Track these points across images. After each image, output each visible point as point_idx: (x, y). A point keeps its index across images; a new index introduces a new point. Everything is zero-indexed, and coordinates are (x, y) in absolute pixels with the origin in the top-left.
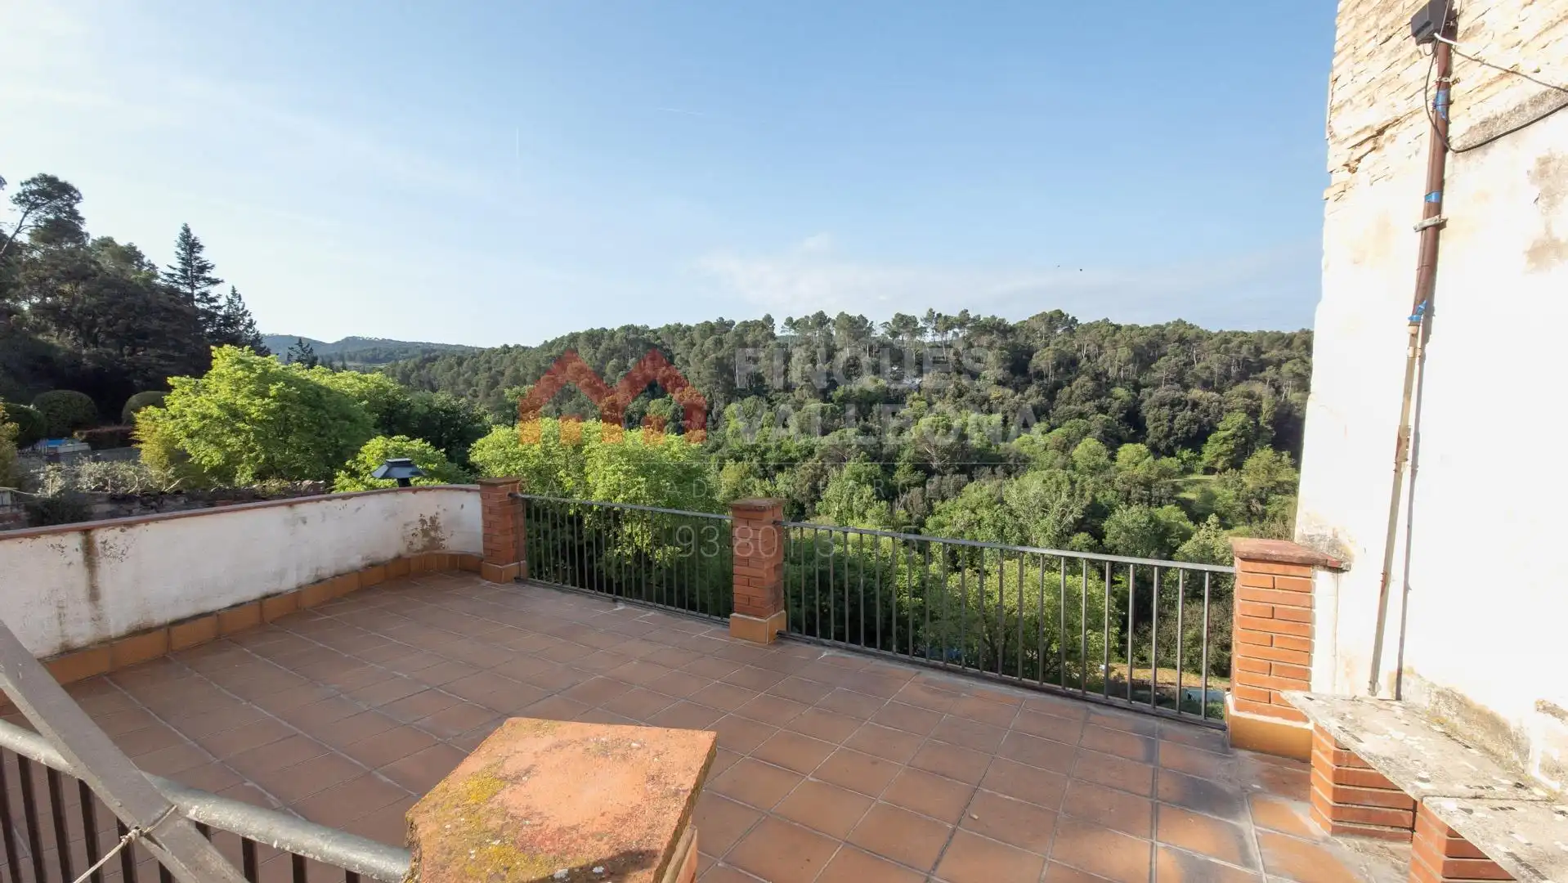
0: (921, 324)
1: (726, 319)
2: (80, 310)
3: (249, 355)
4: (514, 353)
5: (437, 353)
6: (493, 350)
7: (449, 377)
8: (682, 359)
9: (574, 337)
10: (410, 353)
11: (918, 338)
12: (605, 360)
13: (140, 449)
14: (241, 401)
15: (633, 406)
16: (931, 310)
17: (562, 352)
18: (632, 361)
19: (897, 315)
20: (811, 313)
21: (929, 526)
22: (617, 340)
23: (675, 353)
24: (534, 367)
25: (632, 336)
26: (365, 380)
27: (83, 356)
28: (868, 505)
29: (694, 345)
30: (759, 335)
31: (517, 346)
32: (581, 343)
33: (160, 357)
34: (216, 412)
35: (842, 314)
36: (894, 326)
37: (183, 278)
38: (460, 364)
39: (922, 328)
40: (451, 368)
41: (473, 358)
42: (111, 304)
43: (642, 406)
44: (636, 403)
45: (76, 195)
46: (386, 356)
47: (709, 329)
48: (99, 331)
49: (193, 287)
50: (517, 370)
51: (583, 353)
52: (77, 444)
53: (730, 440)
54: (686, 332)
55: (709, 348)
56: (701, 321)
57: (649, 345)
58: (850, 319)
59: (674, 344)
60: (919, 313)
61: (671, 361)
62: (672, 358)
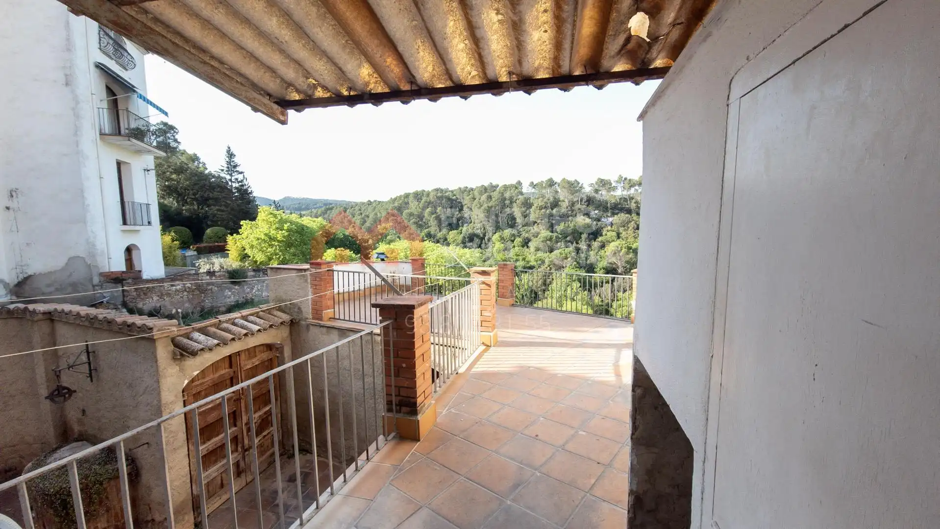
0: (614, 184)
1: (494, 184)
2: (181, 187)
3: (273, 210)
4: (374, 205)
5: (333, 205)
6: (363, 204)
7: (340, 218)
8: (468, 207)
9: (407, 196)
10: (318, 205)
11: (612, 193)
12: (424, 208)
13: (228, 254)
14: (273, 232)
15: (440, 235)
16: (620, 176)
17: (400, 205)
18: (439, 209)
19: (599, 179)
20: (545, 179)
21: (614, 307)
22: (431, 197)
23: (464, 204)
24: (386, 213)
25: (439, 194)
26: (314, 221)
27: (183, 210)
28: (577, 294)
29: (475, 199)
30: (513, 192)
31: (375, 201)
32: (411, 199)
33: (218, 210)
34: (263, 237)
35: (564, 179)
36: (596, 186)
37: (227, 171)
38: (345, 211)
39: (614, 187)
40: (340, 213)
41: (352, 208)
42: (195, 184)
43: (445, 235)
44: (441, 233)
45: (177, 131)
46: (306, 207)
47: (484, 190)
48: (188, 198)
49: (231, 175)
50: (376, 214)
51: (412, 205)
52: (192, 252)
53: (495, 255)
54: (470, 191)
55: (483, 202)
56: (479, 185)
57: (449, 199)
58: (569, 182)
59: (463, 199)
60: (613, 178)
61: (461, 210)
62: (462, 206)
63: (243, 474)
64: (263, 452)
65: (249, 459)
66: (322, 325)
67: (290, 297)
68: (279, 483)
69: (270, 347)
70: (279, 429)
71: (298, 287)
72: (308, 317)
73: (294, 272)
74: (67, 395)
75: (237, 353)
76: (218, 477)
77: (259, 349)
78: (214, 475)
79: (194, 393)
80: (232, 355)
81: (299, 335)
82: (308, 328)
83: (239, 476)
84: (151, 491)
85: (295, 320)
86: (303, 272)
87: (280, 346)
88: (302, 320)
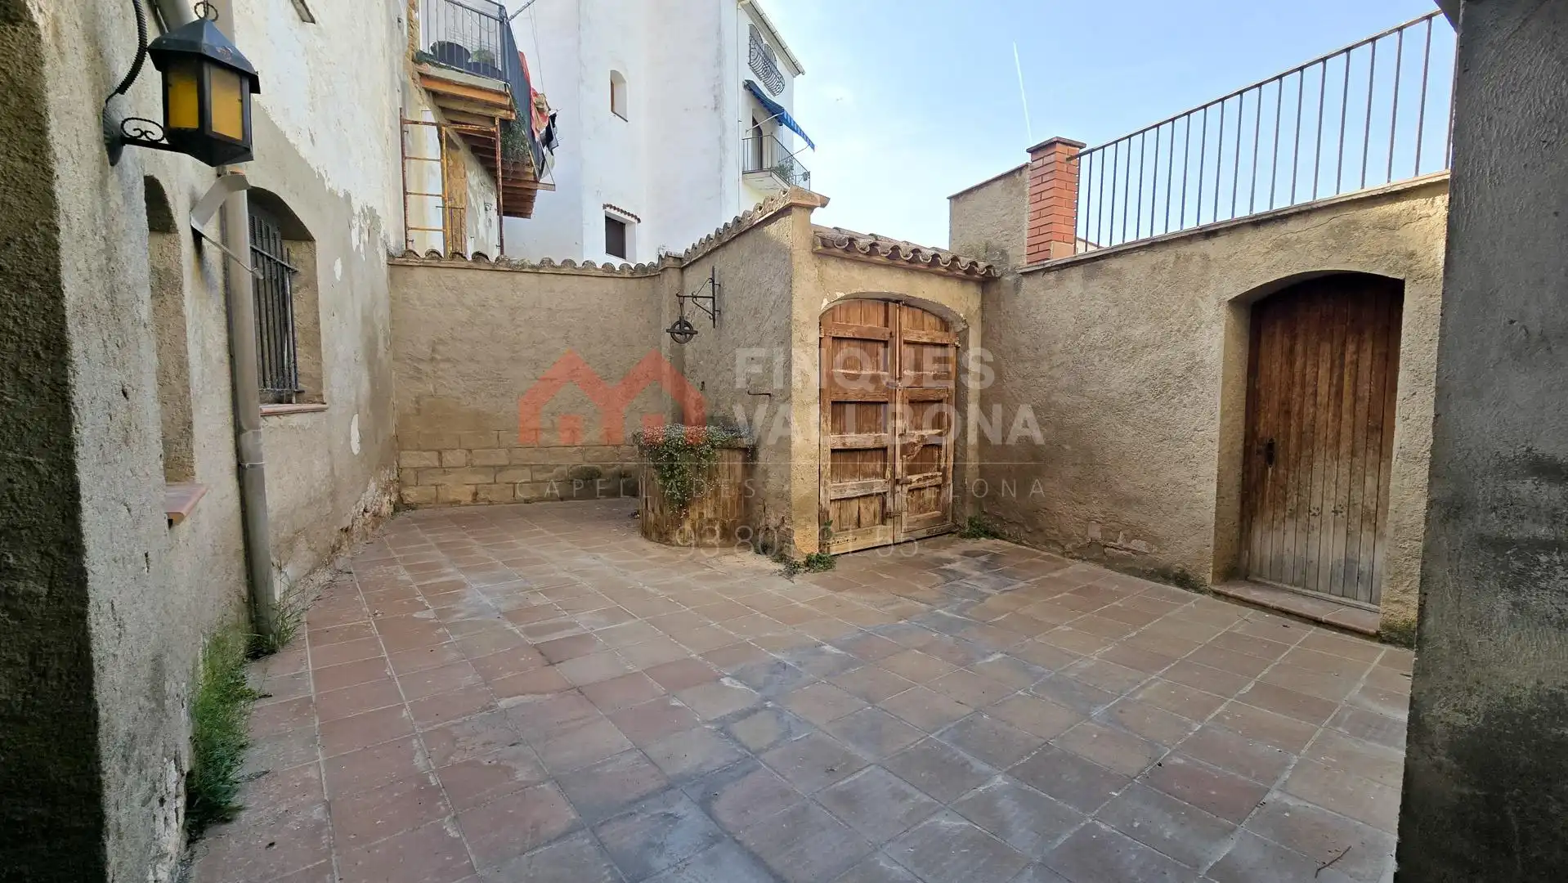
63: (889, 521)
64: (921, 508)
65: (900, 500)
66: (1049, 265)
67: (987, 239)
68: (946, 554)
69: (945, 325)
70: (950, 481)
71: (1003, 212)
72: (1020, 263)
73: (1000, 183)
74: (688, 335)
75: (897, 302)
76: (855, 503)
77: (930, 320)
78: (849, 493)
79: (833, 335)
80: (890, 304)
81: (998, 306)
82: (1017, 287)
83: (883, 522)
84: (769, 477)
85: (994, 271)
86: (1017, 175)
87: (963, 326)
88: (1007, 273)
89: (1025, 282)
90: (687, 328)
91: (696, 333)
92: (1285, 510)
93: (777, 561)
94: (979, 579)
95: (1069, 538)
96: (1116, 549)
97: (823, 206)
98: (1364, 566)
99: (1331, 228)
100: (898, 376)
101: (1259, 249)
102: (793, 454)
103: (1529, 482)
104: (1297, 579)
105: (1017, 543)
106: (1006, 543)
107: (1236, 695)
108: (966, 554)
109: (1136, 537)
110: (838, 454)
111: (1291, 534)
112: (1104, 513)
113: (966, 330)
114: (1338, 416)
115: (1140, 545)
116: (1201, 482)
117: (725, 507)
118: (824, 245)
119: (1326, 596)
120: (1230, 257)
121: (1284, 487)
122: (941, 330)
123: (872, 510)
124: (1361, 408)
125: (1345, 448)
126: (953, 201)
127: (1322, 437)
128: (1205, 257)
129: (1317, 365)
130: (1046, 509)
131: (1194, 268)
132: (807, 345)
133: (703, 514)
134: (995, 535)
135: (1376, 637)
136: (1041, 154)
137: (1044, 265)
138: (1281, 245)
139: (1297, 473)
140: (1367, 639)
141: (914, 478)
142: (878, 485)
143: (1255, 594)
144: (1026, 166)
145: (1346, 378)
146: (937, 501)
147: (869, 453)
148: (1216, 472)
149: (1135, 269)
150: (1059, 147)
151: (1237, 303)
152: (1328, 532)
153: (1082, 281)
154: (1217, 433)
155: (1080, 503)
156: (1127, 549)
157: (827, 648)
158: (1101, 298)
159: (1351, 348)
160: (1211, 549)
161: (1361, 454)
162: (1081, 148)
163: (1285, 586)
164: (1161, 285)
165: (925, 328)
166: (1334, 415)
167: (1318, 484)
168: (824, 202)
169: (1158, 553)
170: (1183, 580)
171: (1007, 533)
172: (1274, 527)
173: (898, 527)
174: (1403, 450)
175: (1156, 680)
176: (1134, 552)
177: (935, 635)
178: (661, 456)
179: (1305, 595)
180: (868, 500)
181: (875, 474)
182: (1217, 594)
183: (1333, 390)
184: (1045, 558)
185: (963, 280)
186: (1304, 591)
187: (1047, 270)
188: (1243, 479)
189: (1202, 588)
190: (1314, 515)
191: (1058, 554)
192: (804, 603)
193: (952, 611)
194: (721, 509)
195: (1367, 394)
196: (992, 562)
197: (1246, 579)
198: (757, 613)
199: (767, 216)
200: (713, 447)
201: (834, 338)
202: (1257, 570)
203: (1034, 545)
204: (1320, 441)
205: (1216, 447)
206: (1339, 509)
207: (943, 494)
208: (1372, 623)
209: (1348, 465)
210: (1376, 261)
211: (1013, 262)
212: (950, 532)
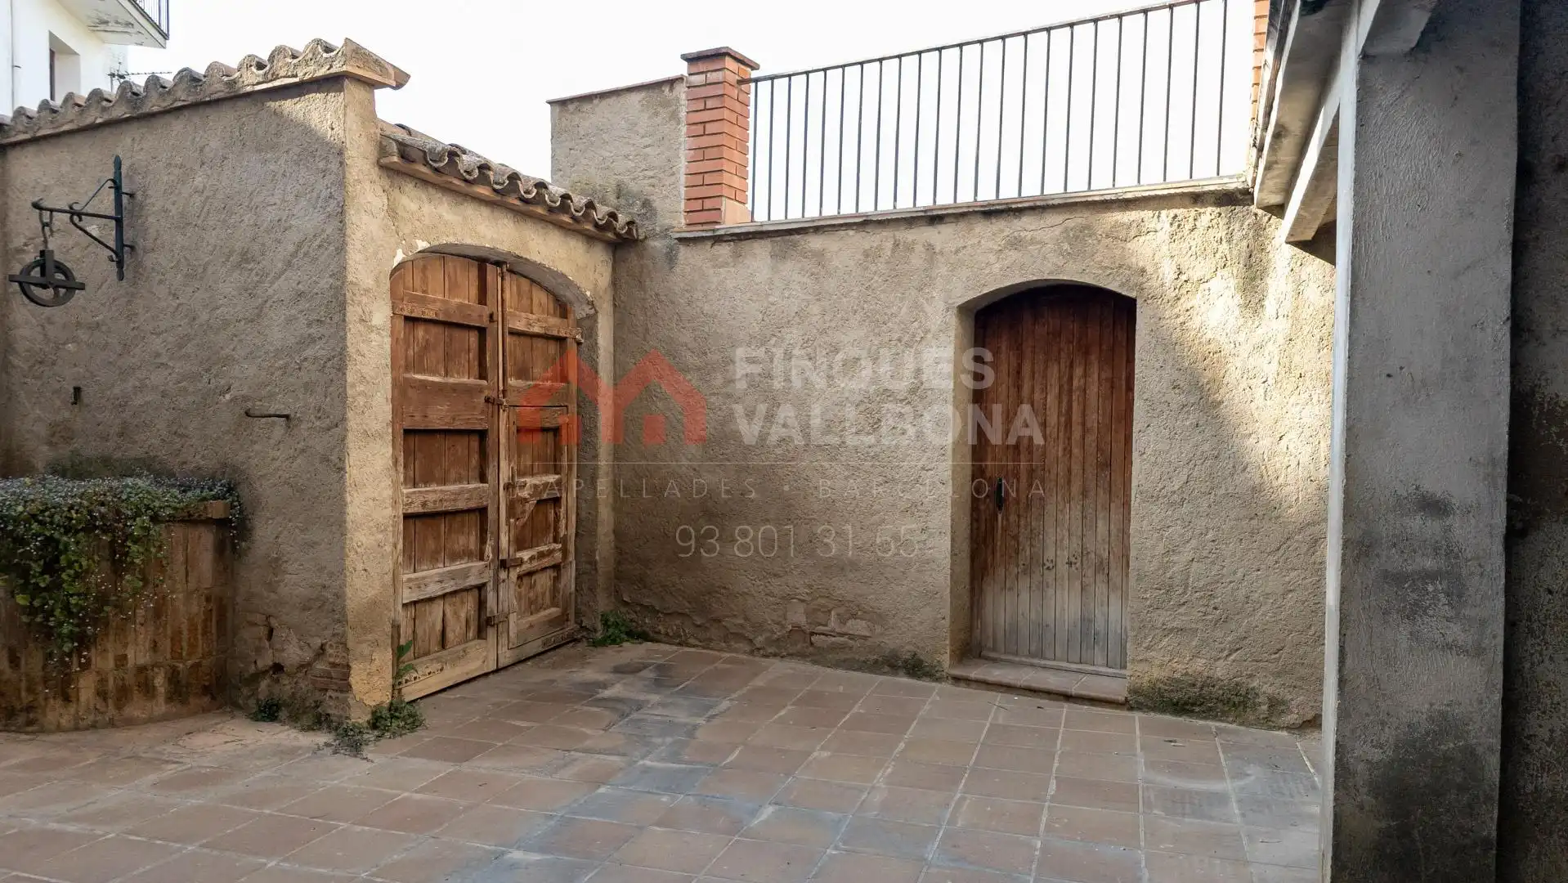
63: (491, 632)
64: (533, 606)
65: (506, 597)
66: (722, 232)
67: (619, 177)
68: (589, 674)
69: (562, 308)
70: (571, 558)
71: (647, 141)
72: (675, 223)
73: (636, 97)
74: (62, 291)
75: (498, 264)
76: (437, 609)
77: (540, 297)
78: (434, 589)
79: (406, 313)
80: (489, 267)
81: (641, 285)
82: (671, 258)
83: (481, 634)
84: (285, 572)
85: (637, 230)
86: (666, 89)
87: (588, 310)
88: (655, 236)
89: (684, 252)
90: (60, 276)
91: (82, 287)
92: (1018, 566)
93: (310, 729)
94: (664, 705)
95: (759, 627)
96: (827, 635)
97: (399, 86)
98: (1100, 625)
99: (1066, 230)
100: (501, 388)
101: (991, 245)
102: (349, 525)
103: (1418, 517)
104: (1033, 648)
105: (680, 644)
106: (666, 647)
107: (1048, 797)
108: (618, 670)
109: (854, 616)
110: (411, 521)
111: (1025, 596)
112: (810, 587)
113: (593, 318)
114: (1068, 451)
115: (858, 627)
116: (931, 535)
117: (176, 638)
118: (403, 156)
119: (1064, 664)
120: (957, 251)
121: (1016, 538)
122: (554, 315)
123: (463, 615)
124: (1091, 439)
125: (1076, 488)
126: (558, 109)
127: (1053, 477)
128: (930, 247)
129: (1045, 390)
130: (725, 588)
131: (917, 260)
132: (371, 329)
133: (125, 657)
134: (643, 637)
135: (1125, 705)
136: (702, 67)
137: (714, 230)
138: (1016, 243)
139: (1029, 520)
140: (1116, 708)
141: (525, 555)
142: (475, 571)
143: (997, 674)
144: (680, 79)
145: (1075, 404)
146: (555, 590)
147: (459, 518)
148: (949, 523)
149: (843, 251)
150: (729, 63)
151: (964, 309)
152: (1063, 589)
153: (769, 260)
154: (950, 472)
155: (775, 575)
156: (842, 635)
157: (517, 855)
158: (797, 287)
159: (1078, 371)
160: (947, 623)
161: (1092, 493)
162: (753, 68)
163: (1024, 659)
164: (876, 278)
165: (535, 309)
166: (1065, 449)
167: (1050, 530)
168: (401, 80)
169: (882, 634)
170: (916, 668)
171: (663, 631)
172: (1007, 586)
173: (503, 640)
174: (1141, 488)
175: (963, 799)
176: (852, 637)
177: (664, 799)
178: (26, 543)
179: (1044, 667)
180: (457, 599)
181: (467, 554)
182: (957, 680)
183: (1063, 419)
184: (726, 661)
185: (590, 238)
186: (1043, 662)
187: (718, 239)
188: (972, 530)
189: (938, 675)
190: (1048, 568)
191: (745, 652)
192: (416, 792)
193: (663, 760)
194: (168, 642)
195: (1096, 425)
196: (664, 678)
197: (980, 656)
198: (343, 825)
199: (277, 83)
200: (155, 519)
201: (407, 319)
202: (990, 644)
203: (707, 644)
204: (1050, 480)
205: (950, 490)
206: (1073, 560)
207: (564, 581)
208: (1117, 689)
209: (1079, 507)
210: (1110, 274)
211: (664, 220)
212: (573, 640)
